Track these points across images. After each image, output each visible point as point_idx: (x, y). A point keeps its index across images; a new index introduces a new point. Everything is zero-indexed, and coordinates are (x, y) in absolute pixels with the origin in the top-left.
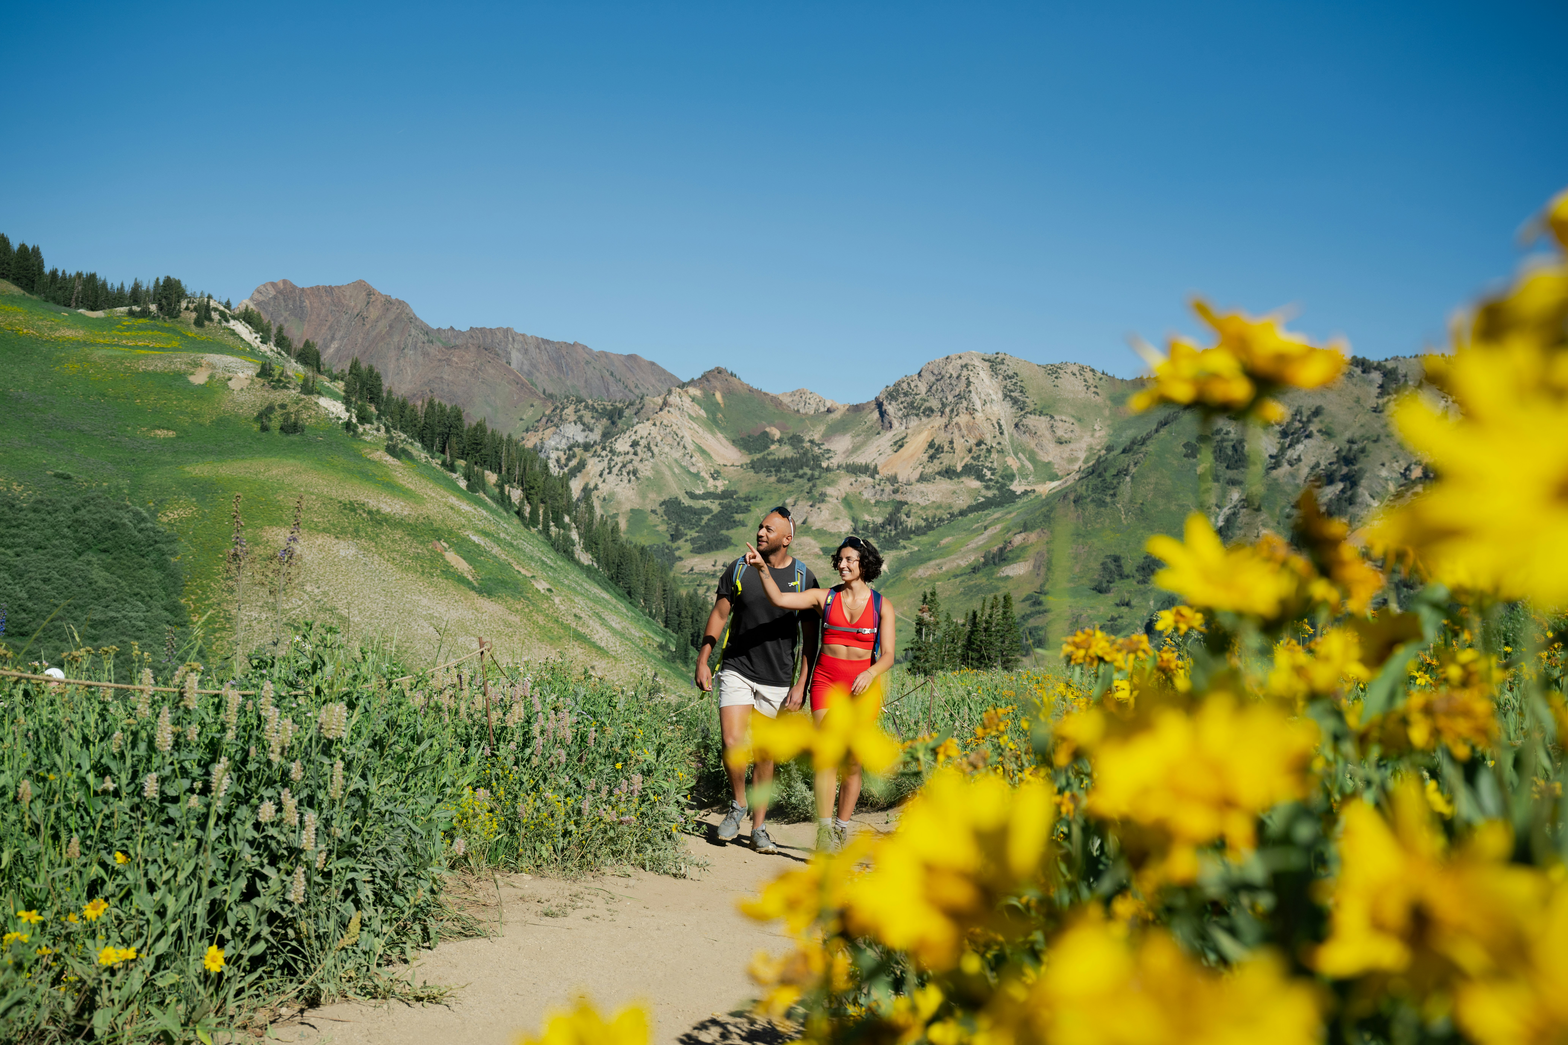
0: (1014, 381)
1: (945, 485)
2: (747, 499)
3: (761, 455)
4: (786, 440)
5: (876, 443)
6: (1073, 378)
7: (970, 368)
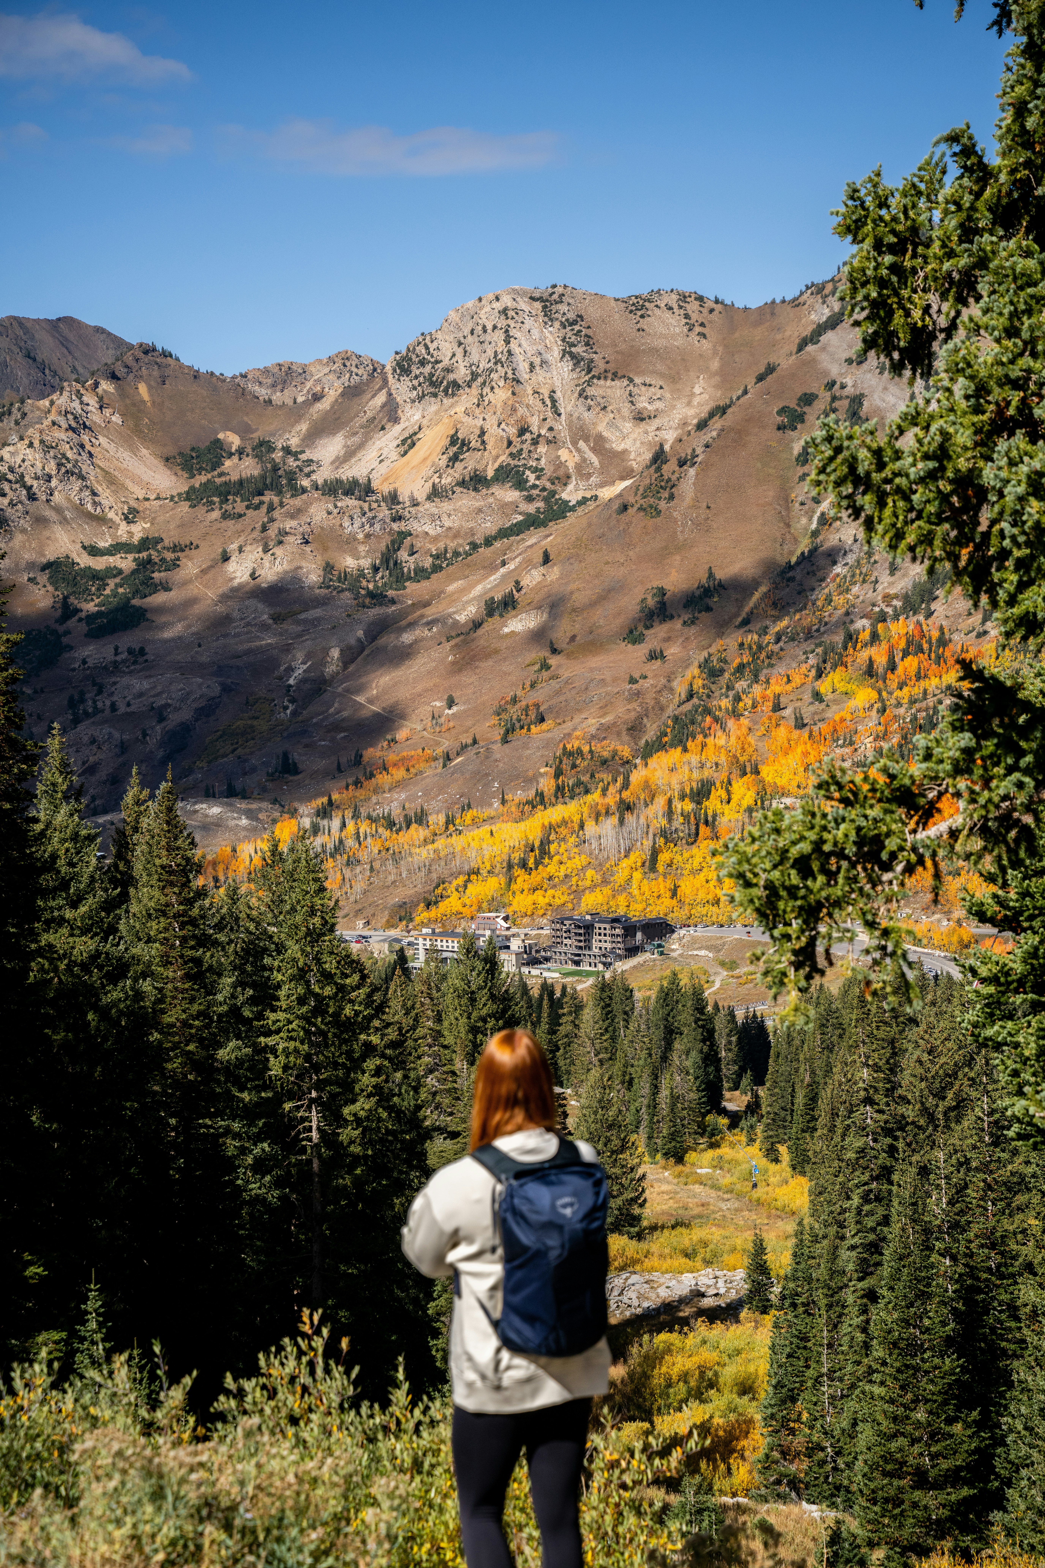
0: (577, 328)
1: (467, 501)
2: (175, 548)
3: (209, 476)
4: (249, 450)
5: (379, 444)
6: (668, 314)
7: (511, 313)
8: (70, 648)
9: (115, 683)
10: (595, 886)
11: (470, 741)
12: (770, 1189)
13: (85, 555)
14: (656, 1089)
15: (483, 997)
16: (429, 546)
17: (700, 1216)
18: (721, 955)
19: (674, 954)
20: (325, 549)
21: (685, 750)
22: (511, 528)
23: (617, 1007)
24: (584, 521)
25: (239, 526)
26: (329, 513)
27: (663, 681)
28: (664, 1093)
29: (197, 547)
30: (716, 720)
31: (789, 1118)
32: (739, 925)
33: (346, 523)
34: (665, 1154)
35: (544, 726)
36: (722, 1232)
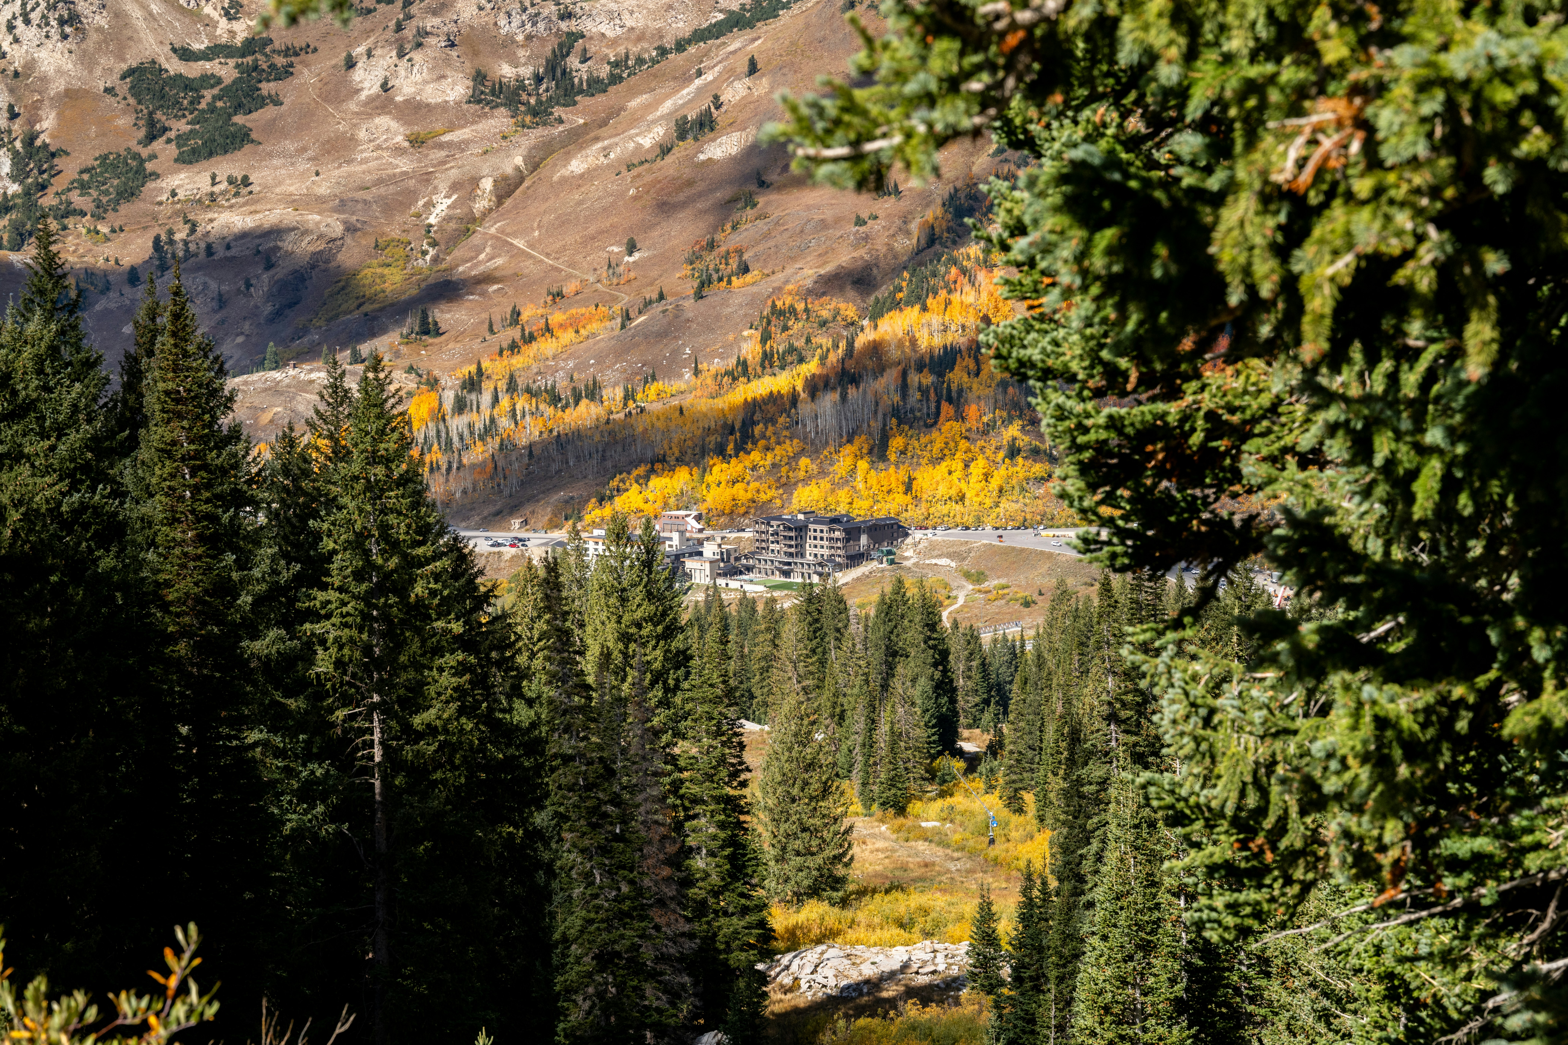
8: (155, 176)
9: (211, 220)
10: (810, 478)
11: (655, 296)
12: (1010, 845)
13: (175, 60)
14: (872, 723)
15: (637, 595)
16: (605, 51)
17: (922, 879)
18: (966, 565)
19: (907, 563)
20: (476, 53)
21: (925, 309)
22: (709, 29)
23: (827, 622)
24: (801, 22)
25: (368, 25)
26: (481, 9)
27: (898, 222)
28: (884, 728)
29: (315, 50)
30: (964, 271)
31: (1037, 759)
32: (989, 528)
33: (502, 22)
34: (883, 804)
35: (748, 278)
36: (948, 897)
